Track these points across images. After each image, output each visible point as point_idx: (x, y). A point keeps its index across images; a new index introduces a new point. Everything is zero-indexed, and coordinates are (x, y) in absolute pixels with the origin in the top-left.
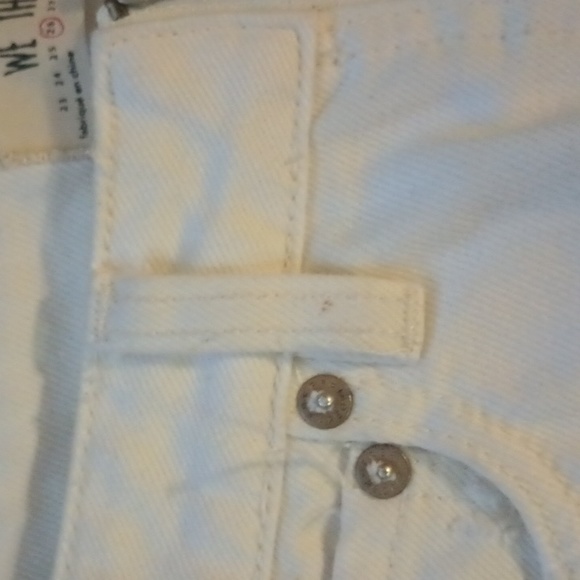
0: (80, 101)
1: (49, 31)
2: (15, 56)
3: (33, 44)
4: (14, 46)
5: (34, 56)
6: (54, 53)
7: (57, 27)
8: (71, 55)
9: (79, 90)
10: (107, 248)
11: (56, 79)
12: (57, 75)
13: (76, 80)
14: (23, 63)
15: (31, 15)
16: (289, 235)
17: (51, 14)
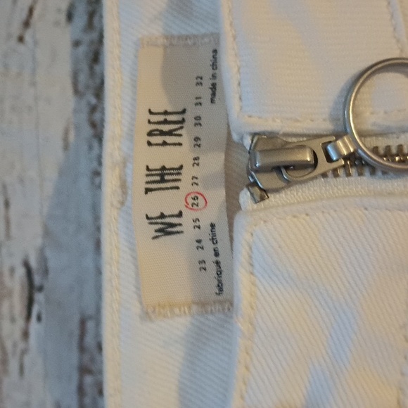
0: (218, 263)
1: (193, 204)
2: (162, 223)
3: (180, 215)
4: (162, 216)
5: (180, 225)
6: (197, 224)
7: (201, 201)
8: (213, 226)
9: (217, 254)
10: (242, 397)
11: (198, 244)
12: (199, 241)
13: (214, 246)
14: (170, 230)
15: (177, 188)
16: (401, 389)
17: (196, 189)
